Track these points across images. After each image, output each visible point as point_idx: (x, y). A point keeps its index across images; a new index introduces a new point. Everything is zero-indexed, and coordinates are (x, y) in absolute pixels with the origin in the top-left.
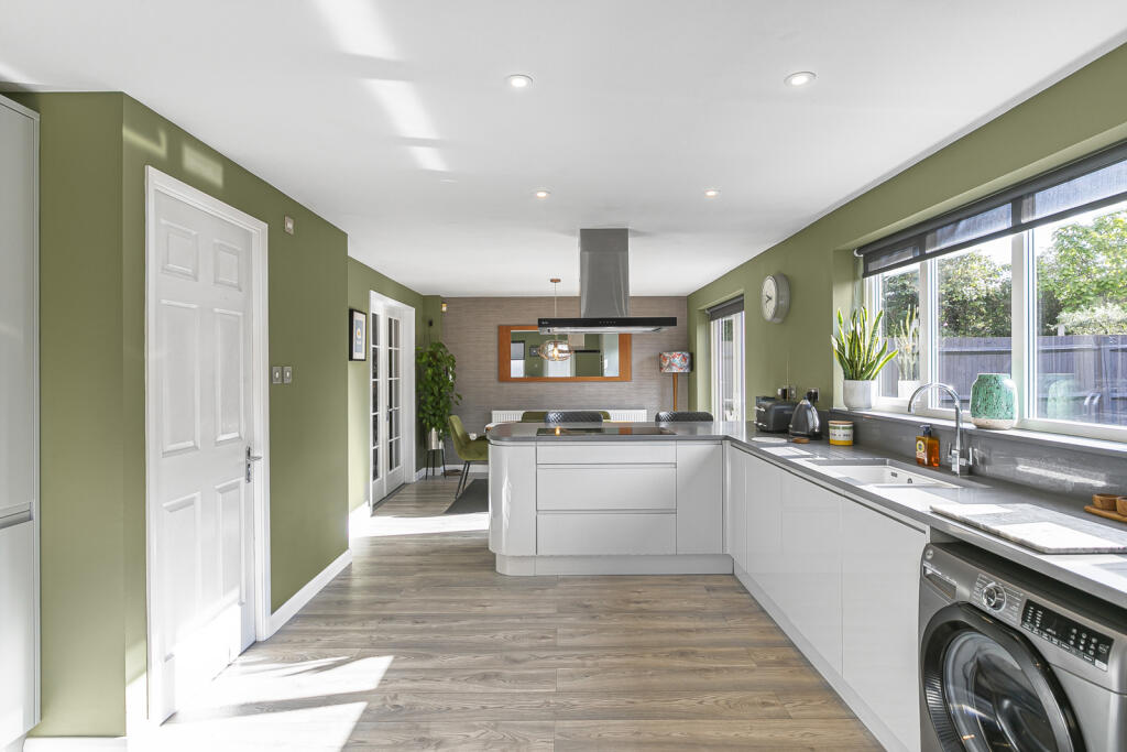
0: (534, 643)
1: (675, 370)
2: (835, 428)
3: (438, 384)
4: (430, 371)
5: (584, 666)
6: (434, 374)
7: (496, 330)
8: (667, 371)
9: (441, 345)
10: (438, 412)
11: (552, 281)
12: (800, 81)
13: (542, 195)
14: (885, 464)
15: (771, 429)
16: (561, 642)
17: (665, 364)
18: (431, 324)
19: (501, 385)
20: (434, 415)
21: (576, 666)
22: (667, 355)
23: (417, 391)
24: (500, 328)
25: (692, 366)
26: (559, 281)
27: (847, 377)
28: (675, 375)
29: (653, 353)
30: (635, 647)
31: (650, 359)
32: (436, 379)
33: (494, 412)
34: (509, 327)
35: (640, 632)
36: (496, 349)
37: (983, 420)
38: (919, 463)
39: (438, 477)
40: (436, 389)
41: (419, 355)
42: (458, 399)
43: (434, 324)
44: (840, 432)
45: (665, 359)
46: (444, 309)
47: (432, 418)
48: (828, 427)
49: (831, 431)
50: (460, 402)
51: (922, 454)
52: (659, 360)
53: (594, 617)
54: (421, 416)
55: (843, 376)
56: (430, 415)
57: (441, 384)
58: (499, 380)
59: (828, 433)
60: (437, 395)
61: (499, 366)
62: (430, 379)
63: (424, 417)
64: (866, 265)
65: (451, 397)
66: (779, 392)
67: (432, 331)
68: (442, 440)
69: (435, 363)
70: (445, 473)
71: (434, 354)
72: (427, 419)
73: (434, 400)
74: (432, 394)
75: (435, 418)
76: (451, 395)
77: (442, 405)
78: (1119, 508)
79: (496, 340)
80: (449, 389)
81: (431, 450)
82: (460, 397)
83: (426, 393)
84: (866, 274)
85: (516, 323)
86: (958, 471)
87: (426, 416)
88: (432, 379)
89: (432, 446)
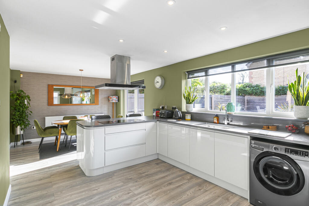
0: (128, 196)
1: (114, 101)
2: (187, 116)
3: (22, 107)
4: (19, 102)
5: (150, 197)
6: (20, 103)
7: (47, 86)
8: (112, 102)
9: (22, 91)
11: (80, 70)
12: (223, 29)
13: (121, 41)
14: (206, 124)
15: (166, 117)
16: (136, 192)
17: (111, 100)
18: (15, 82)
19: (49, 107)
20: (20, 120)
21: (148, 198)
22: (111, 97)
24: (49, 85)
25: (119, 100)
26: (83, 70)
27: (187, 103)
28: (113, 103)
29: (106, 96)
30: (157, 186)
31: (105, 98)
32: (21, 105)
33: (46, 118)
34: (53, 85)
35: (153, 181)
37: (230, 112)
38: (216, 123)
39: (19, 146)
40: (21, 109)
41: (12, 95)
42: (30, 113)
43: (17, 83)
44: (188, 117)
45: (111, 98)
46: (22, 76)
47: (19, 121)
48: (185, 116)
49: (186, 117)
50: (31, 114)
51: (216, 121)
52: (108, 99)
53: (137, 181)
54: (12, 121)
55: (186, 103)
56: (17, 120)
57: (23, 107)
58: (48, 105)
59: (185, 117)
60: (21, 112)
61: (48, 100)
62: (18, 105)
63: (14, 121)
64: (188, 76)
65: (28, 112)
66: (161, 107)
67: (16, 84)
68: (23, 130)
69: (20, 98)
70: (24, 144)
71: (19, 95)
72: (16, 122)
73: (19, 114)
74: (19, 111)
75: (20, 121)
76: (28, 111)
77: (24, 115)
78: (270, 128)
79: (47, 90)
80: (26, 109)
81: (16, 135)
82: (31, 112)
83: (15, 111)
84: (188, 78)
85: (56, 84)
86: (227, 124)
87: (15, 120)
88: (19, 105)
89: (17, 133)
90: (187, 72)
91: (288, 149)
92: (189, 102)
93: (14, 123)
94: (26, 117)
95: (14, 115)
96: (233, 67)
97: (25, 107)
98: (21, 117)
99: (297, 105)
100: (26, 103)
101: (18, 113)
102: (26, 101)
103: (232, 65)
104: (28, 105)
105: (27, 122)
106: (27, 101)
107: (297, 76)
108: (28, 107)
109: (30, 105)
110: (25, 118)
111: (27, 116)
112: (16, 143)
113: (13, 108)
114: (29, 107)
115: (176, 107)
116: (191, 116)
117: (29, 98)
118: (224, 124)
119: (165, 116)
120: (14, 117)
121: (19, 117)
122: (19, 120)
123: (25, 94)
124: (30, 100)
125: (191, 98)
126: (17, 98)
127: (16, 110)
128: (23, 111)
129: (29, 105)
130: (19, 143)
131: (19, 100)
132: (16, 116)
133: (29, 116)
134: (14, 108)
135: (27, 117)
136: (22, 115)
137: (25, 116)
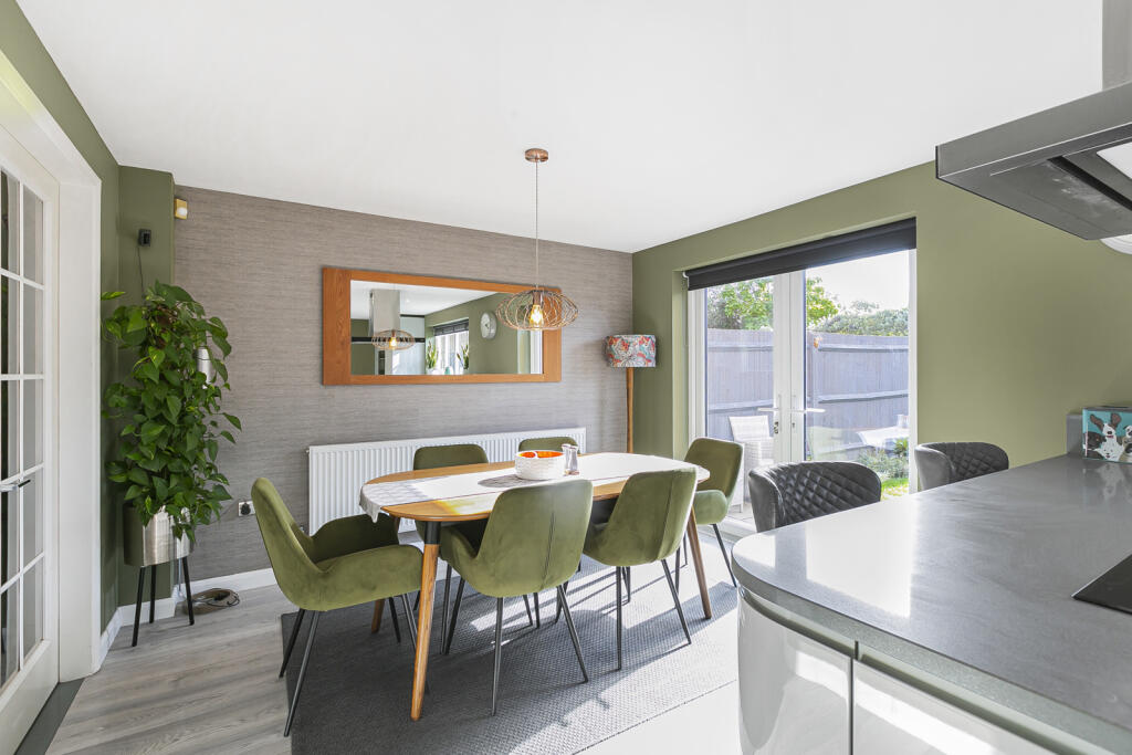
3: (180, 392)
4: (156, 357)
6: (170, 365)
7: (316, 277)
8: (630, 364)
9: (184, 296)
10: (174, 466)
17: (621, 354)
18: (144, 239)
19: (327, 391)
20: (165, 474)
22: (628, 339)
23: (106, 410)
24: (325, 271)
28: (631, 372)
32: (174, 378)
33: (317, 454)
36: (315, 316)
40: (174, 405)
41: (113, 317)
42: (226, 425)
43: (153, 244)
45: (627, 345)
46: (182, 212)
47: (158, 483)
52: (607, 349)
54: (120, 479)
56: (150, 474)
57: (188, 393)
58: (322, 383)
60: (174, 419)
61: (322, 353)
62: (156, 379)
63: (129, 483)
65: (214, 424)
67: (149, 256)
68: (184, 536)
69: (166, 337)
70: (189, 610)
71: (160, 314)
72: (141, 486)
73: (163, 434)
74: (159, 419)
75: (168, 480)
76: (213, 418)
77: (191, 443)
79: (316, 297)
80: (206, 405)
81: (146, 564)
82: (235, 422)
83: (139, 417)
85: (362, 266)
87: (137, 476)
88: (162, 377)
89: (151, 556)
93: (131, 493)
94: (206, 456)
95: (132, 443)
97: (197, 392)
98: (173, 456)
100: (205, 367)
101: (157, 431)
102: (204, 354)
104: (214, 380)
105: (209, 486)
106: (211, 358)
108: (217, 394)
109: (229, 381)
110: (196, 460)
111: (213, 446)
112: (146, 606)
113: (124, 400)
114: (224, 391)
117: (220, 334)
120: (131, 457)
121: (159, 452)
122: (159, 475)
123: (201, 312)
124: (227, 350)
126: (149, 332)
127: (142, 412)
128: (188, 419)
129: (220, 382)
130: (167, 607)
131: (160, 345)
132: (144, 450)
133: (222, 441)
134: (131, 397)
135: (213, 456)
136: (181, 440)
137: (201, 447)
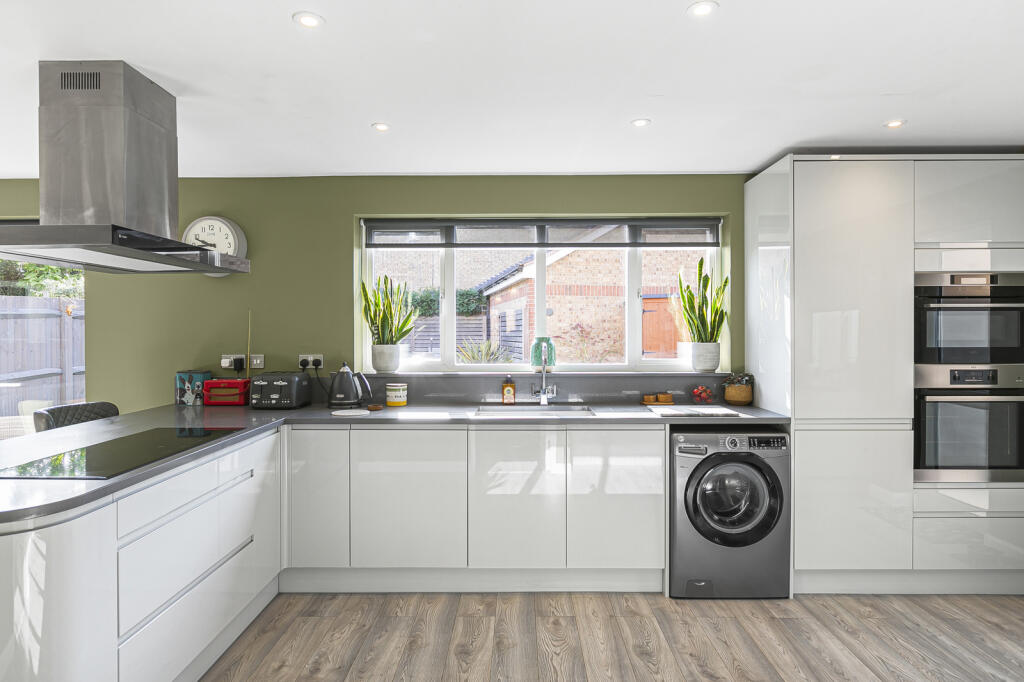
27: (378, 341)
38: (504, 404)
44: (394, 393)
48: (384, 390)
49: (387, 393)
51: (510, 397)
55: (372, 341)
59: (386, 396)
64: (369, 235)
66: (225, 363)
78: (660, 399)
84: (368, 245)
86: (546, 403)
90: (367, 221)
91: (754, 438)
92: (384, 335)
96: (542, 232)
99: (702, 341)
103: (541, 224)
107: (700, 275)
115: (320, 357)
116: (408, 389)
118: (538, 404)
119: (289, 396)
125: (396, 323)
